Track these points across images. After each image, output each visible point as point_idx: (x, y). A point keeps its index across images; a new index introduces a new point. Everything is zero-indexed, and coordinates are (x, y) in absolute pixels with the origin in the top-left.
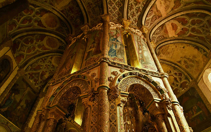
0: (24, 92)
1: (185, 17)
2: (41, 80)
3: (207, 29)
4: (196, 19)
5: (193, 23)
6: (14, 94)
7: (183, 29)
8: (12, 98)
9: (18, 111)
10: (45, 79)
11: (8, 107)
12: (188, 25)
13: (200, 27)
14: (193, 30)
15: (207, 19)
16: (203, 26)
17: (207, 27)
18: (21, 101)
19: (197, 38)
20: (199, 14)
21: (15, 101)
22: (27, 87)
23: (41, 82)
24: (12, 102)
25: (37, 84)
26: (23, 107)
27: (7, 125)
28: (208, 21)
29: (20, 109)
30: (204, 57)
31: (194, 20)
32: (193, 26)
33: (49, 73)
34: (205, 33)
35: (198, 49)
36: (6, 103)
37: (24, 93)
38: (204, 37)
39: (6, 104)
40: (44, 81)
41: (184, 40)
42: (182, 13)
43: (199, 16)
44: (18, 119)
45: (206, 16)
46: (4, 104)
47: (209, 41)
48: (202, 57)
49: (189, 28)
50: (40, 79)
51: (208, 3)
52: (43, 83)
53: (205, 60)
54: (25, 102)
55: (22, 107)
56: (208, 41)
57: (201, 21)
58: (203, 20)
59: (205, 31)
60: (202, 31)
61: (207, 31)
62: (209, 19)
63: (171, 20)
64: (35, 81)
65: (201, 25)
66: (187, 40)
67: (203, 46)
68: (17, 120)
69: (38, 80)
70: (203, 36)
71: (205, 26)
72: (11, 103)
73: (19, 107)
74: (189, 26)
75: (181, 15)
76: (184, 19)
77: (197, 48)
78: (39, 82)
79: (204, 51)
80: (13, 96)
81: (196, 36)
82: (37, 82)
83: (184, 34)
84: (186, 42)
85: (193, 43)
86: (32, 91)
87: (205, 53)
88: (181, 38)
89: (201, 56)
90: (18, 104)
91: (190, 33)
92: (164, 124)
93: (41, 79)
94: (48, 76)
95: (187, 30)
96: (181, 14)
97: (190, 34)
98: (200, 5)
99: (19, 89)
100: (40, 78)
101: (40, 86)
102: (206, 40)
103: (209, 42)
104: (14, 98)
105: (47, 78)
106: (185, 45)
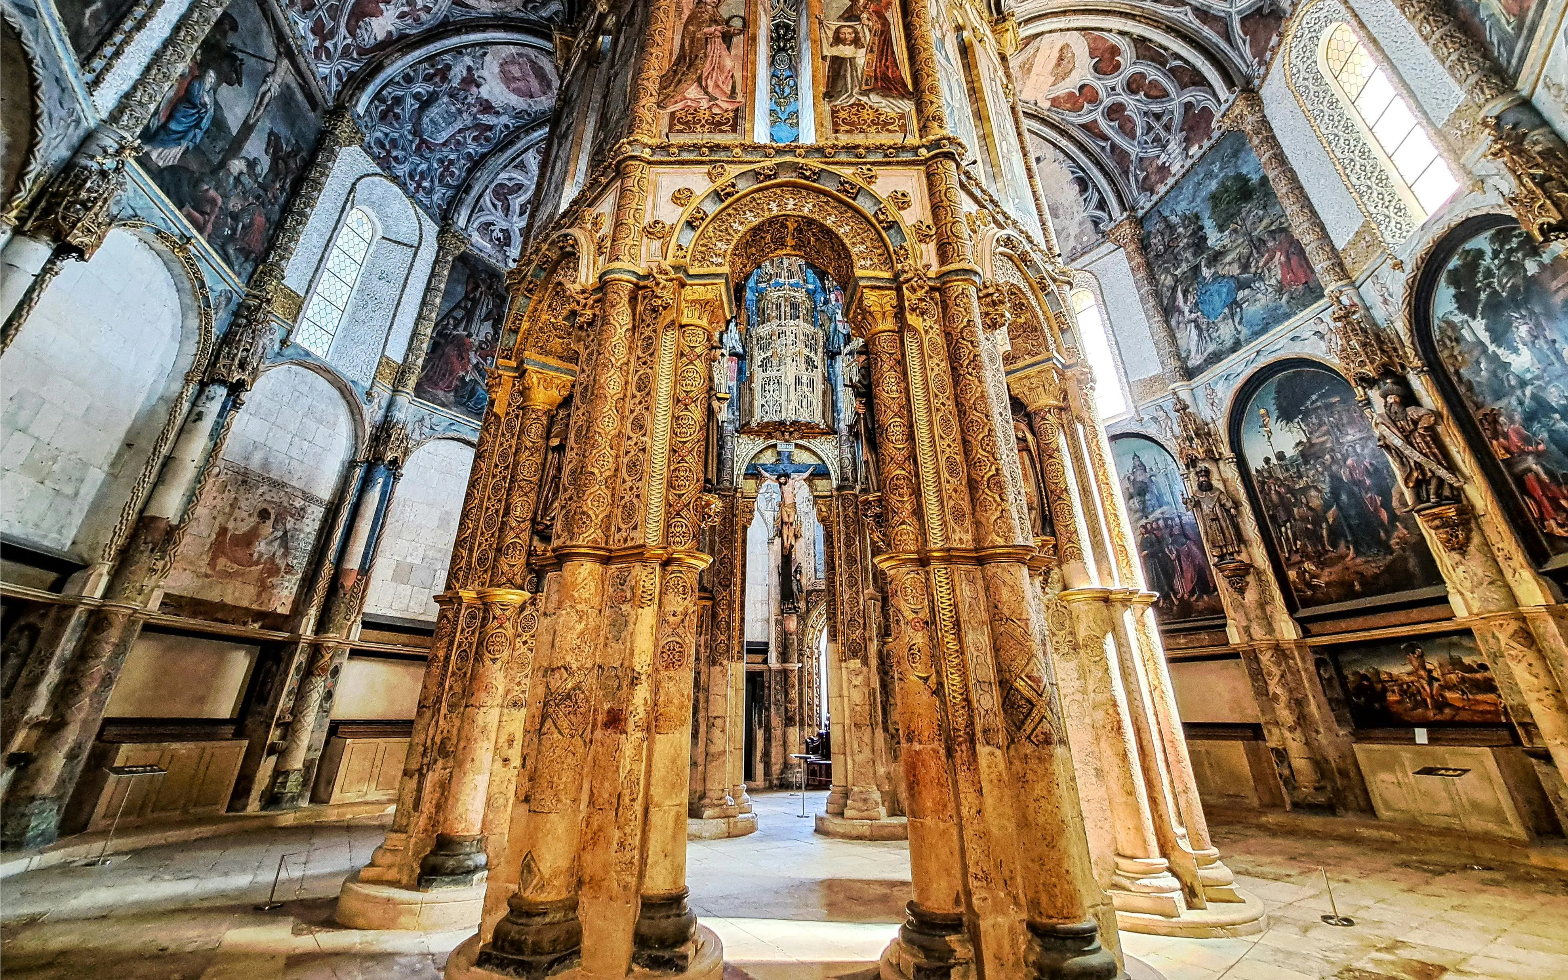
0: (264, 81)
1: (1123, 44)
2: (349, 41)
3: (1163, 134)
4: (1153, 73)
5: (1133, 85)
6: (212, 73)
7: (1085, 90)
8: (207, 99)
9: (235, 187)
10: (372, 41)
11: (185, 144)
12: (1110, 82)
13: (1146, 114)
14: (1115, 111)
15: (1192, 99)
16: (1158, 117)
17: (1167, 128)
18: (247, 129)
19: (1103, 148)
20: (1179, 63)
21: (219, 123)
22: (279, 54)
23: (346, 52)
24: (205, 124)
25: (329, 56)
26: (258, 169)
27: (182, 249)
28: (1188, 106)
29: (241, 173)
30: (1090, 226)
31: (1143, 76)
32: (1124, 98)
33: (402, 16)
34: (1146, 142)
35: (1084, 188)
36: (170, 117)
37: (264, 88)
38: (1133, 157)
39: (173, 126)
40: (362, 52)
41: (1063, 132)
42: (1130, 26)
43: (1171, 70)
44: (234, 230)
45: (1194, 84)
46: (163, 120)
47: (1141, 177)
48: (1081, 224)
49: (1108, 96)
50: (343, 30)
51: (1240, 41)
52: (353, 59)
53: (1085, 239)
54: (268, 144)
55: (252, 164)
56: (1136, 177)
57: (1165, 94)
58: (1173, 95)
59: (1152, 135)
60: (1139, 131)
61: (1157, 140)
62: (1199, 102)
63: (1077, 29)
64: (318, 29)
65: (1156, 108)
66: (1071, 138)
67: (1108, 188)
68: (227, 231)
69: (332, 34)
70: (1133, 150)
71: (1165, 119)
72: (197, 125)
73: (237, 166)
74: (1113, 89)
75: (1121, 33)
76: (1115, 51)
77: (1083, 183)
78: (335, 45)
79: (1102, 205)
80: (208, 86)
81: (1105, 138)
82: (329, 44)
83: (1077, 108)
84: (1064, 143)
85: (1083, 160)
86: (302, 87)
87: (1099, 213)
88: (1055, 118)
89: (1078, 218)
90: (235, 146)
91: (1098, 115)
92: (1062, 441)
93: (352, 34)
94: (390, 33)
95: (1094, 99)
96: (1122, 28)
97: (1095, 121)
98: (1207, 32)
99: (240, 55)
100: (343, 24)
101: (339, 75)
102: (1132, 168)
103: (1137, 181)
104: (216, 103)
105: (382, 42)
106: (1049, 151)
